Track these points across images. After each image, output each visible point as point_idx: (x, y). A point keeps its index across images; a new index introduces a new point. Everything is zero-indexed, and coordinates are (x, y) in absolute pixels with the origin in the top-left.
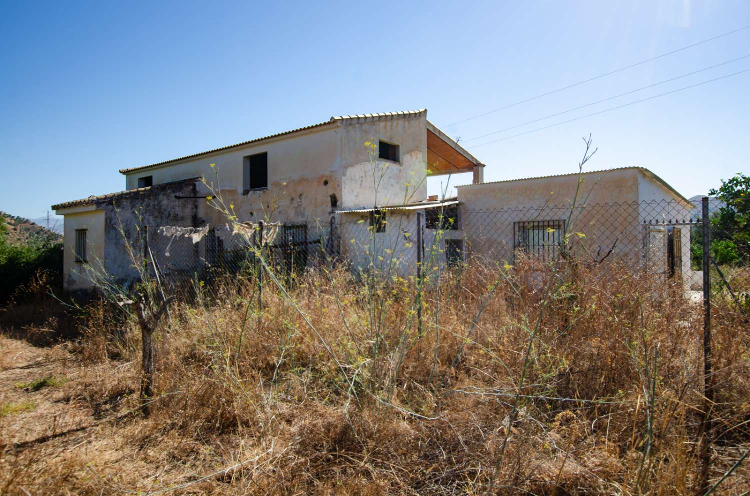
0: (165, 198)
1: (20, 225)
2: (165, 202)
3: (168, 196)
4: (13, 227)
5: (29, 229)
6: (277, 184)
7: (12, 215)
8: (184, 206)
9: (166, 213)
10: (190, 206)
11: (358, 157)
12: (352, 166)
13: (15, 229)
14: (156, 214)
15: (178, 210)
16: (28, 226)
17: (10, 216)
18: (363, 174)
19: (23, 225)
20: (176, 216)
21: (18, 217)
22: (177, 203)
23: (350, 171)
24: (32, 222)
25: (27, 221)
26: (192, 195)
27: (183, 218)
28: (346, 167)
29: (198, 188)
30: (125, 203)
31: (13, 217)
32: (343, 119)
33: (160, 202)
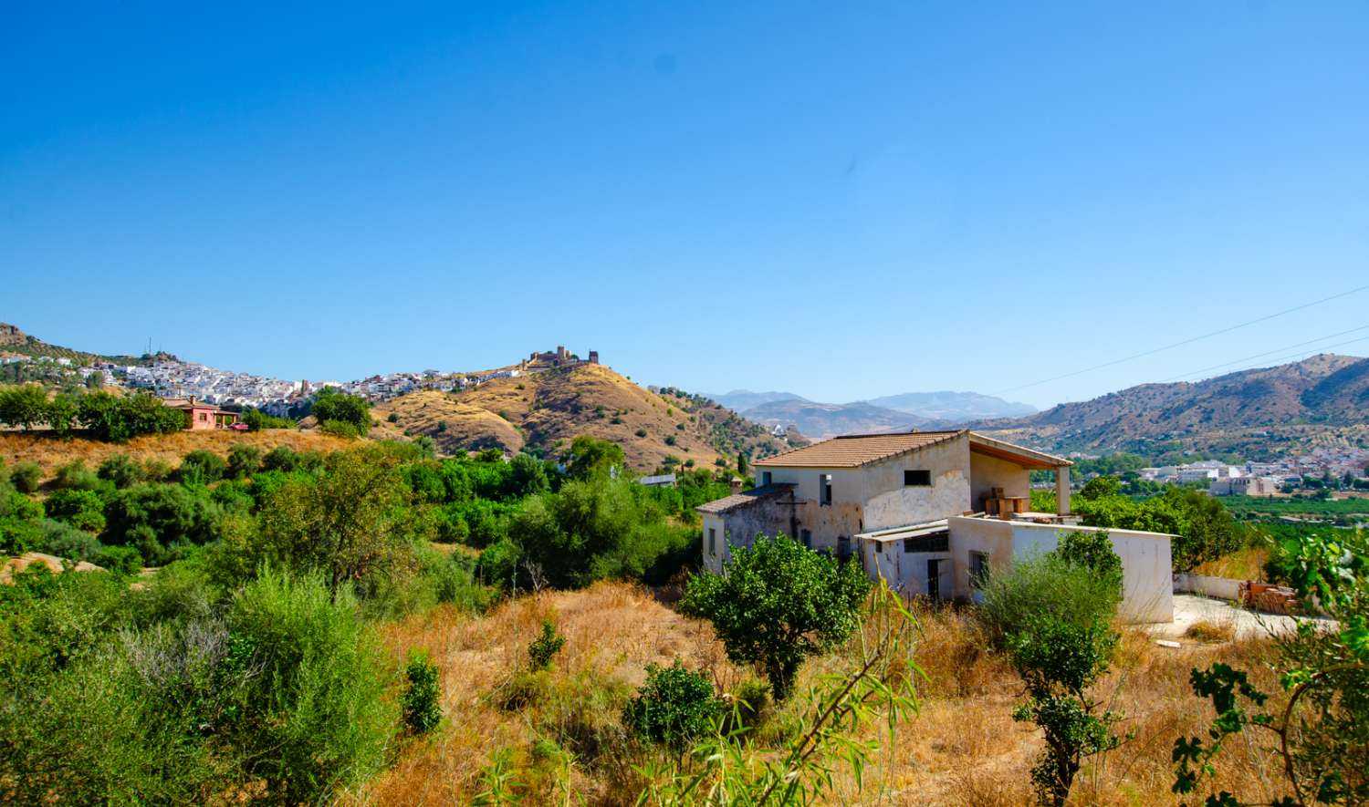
0: (768, 505)
1: (700, 410)
2: (768, 508)
3: (771, 505)
4: (690, 415)
5: (713, 417)
6: (836, 503)
7: (689, 393)
8: (784, 510)
9: (769, 517)
10: (789, 509)
11: (881, 489)
12: (874, 497)
13: (692, 420)
14: (761, 519)
15: (779, 515)
16: (711, 411)
17: (685, 394)
18: (886, 502)
19: (704, 410)
20: (777, 519)
21: (697, 395)
22: (778, 508)
23: (872, 502)
24: (717, 403)
25: (709, 403)
26: (790, 501)
27: (783, 521)
28: (869, 498)
29: (795, 494)
30: (738, 512)
31: (690, 396)
32: (863, 464)
33: (764, 509)
